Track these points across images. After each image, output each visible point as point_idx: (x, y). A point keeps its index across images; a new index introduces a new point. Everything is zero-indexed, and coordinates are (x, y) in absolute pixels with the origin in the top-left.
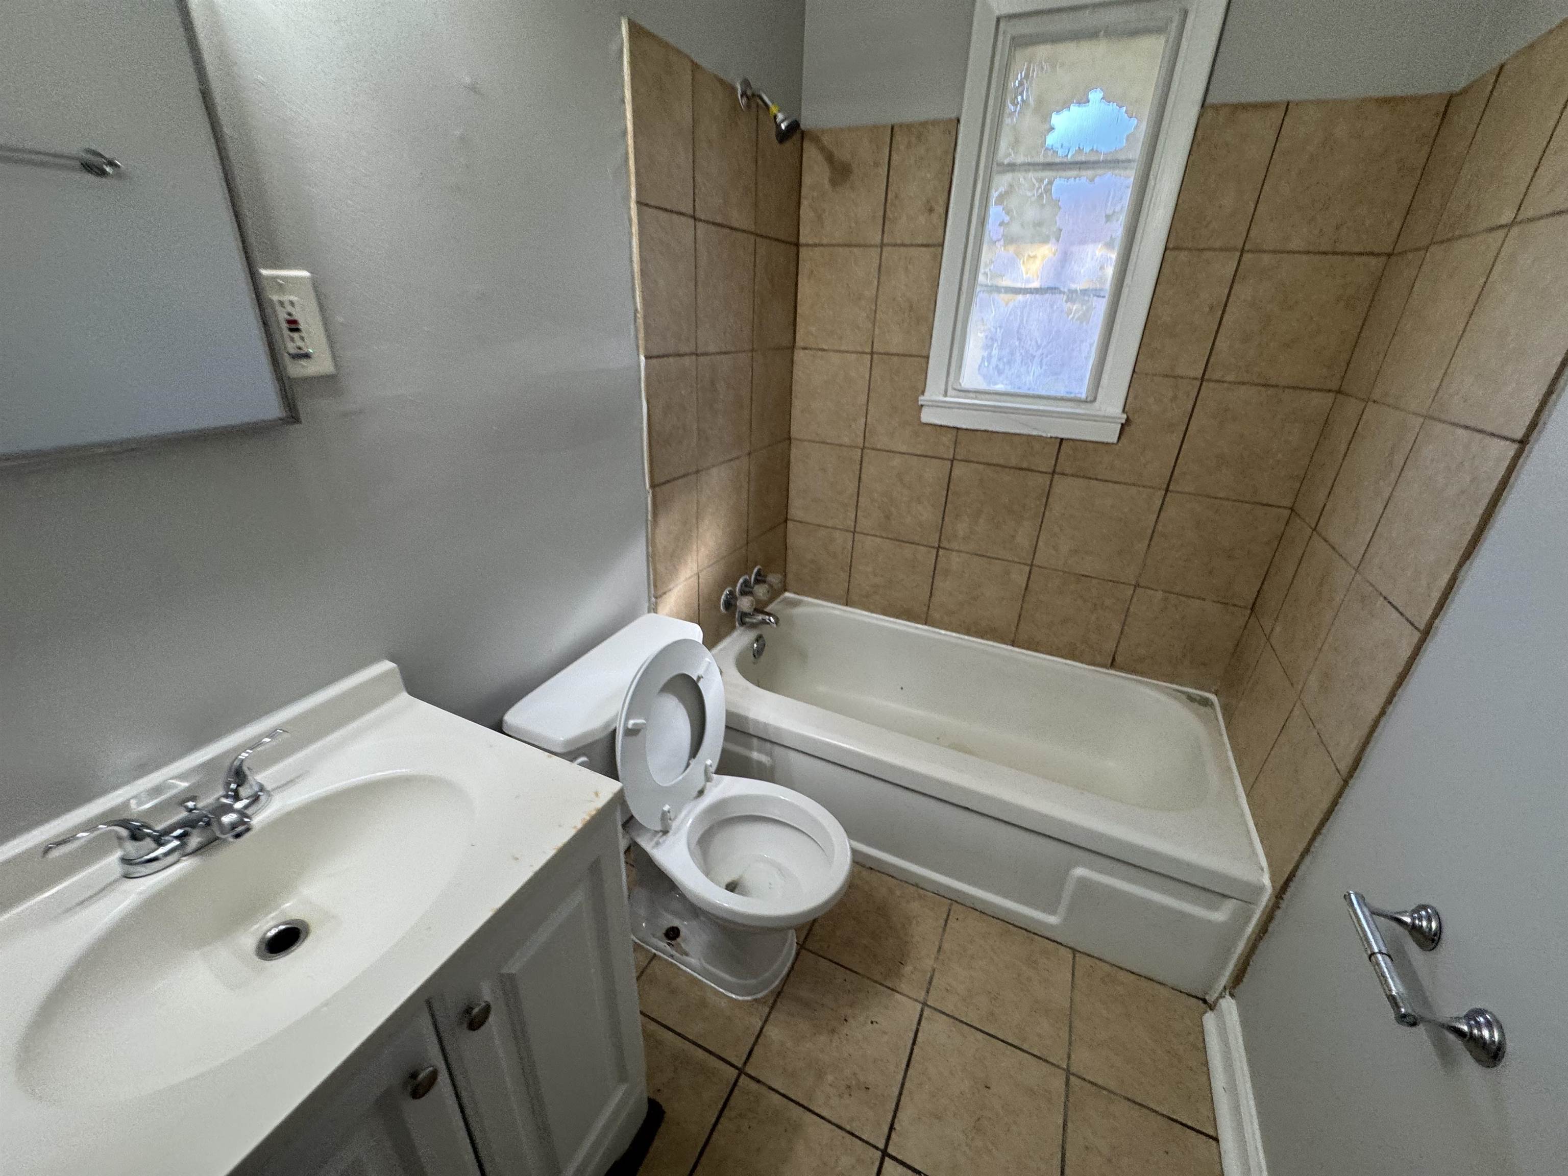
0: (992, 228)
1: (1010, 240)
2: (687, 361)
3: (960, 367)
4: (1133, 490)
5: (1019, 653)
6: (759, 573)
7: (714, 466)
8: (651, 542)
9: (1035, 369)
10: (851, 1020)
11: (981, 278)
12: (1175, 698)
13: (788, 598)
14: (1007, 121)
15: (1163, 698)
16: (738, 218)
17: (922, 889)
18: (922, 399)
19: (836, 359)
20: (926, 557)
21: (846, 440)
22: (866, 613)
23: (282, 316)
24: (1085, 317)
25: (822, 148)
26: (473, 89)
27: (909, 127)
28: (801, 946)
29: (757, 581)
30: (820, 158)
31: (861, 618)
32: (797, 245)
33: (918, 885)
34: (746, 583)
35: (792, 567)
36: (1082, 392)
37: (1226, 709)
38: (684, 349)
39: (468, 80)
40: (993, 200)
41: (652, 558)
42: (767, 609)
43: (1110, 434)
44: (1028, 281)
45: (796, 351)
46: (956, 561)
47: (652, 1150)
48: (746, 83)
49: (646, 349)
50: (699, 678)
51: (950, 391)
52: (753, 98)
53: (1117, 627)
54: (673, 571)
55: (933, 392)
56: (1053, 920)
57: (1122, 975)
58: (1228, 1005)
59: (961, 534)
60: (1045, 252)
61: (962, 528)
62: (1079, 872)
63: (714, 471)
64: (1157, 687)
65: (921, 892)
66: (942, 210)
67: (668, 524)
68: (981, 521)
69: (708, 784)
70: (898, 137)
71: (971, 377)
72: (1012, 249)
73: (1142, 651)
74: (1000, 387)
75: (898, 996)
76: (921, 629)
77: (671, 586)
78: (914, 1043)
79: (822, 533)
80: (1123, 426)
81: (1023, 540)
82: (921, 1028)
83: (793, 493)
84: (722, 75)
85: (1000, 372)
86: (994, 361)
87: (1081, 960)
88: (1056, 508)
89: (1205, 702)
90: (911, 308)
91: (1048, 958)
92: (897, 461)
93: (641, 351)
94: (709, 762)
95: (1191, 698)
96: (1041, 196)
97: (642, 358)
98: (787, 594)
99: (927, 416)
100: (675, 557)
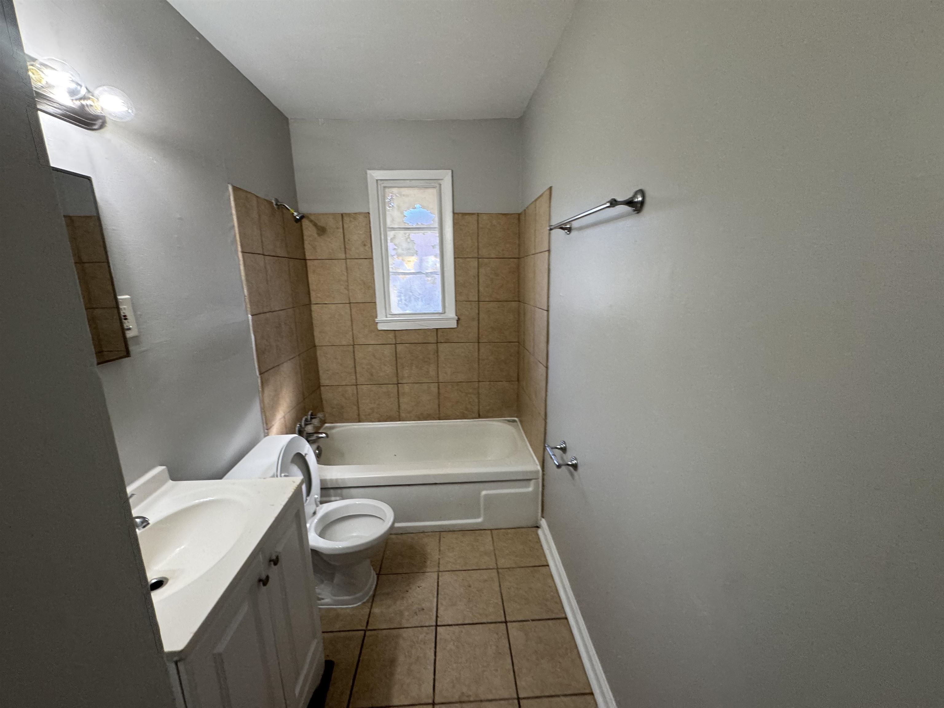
0: (391, 252)
1: (399, 255)
2: (268, 315)
3: (390, 305)
4: (467, 344)
5: (443, 422)
6: (312, 415)
7: (285, 362)
8: (262, 401)
9: (420, 303)
10: (410, 591)
11: (391, 270)
12: (505, 423)
13: (327, 426)
14: (387, 213)
15: (500, 424)
16: (281, 252)
17: (427, 532)
18: (377, 320)
19: (333, 307)
20: (392, 389)
21: (344, 343)
22: (370, 423)
23: (122, 314)
24: (434, 283)
25: (311, 221)
26: (180, 219)
27: (349, 215)
28: (378, 575)
29: (311, 418)
30: (311, 225)
31: (369, 426)
32: (305, 260)
33: (423, 532)
34: (306, 420)
35: (328, 409)
36: (440, 310)
37: (521, 421)
38: (265, 310)
39: (179, 216)
40: (389, 241)
41: (263, 411)
42: (320, 431)
43: (454, 324)
44: (409, 270)
45: (312, 305)
46: (406, 388)
47: (333, 677)
48: (277, 200)
49: (251, 312)
50: (306, 454)
51: (388, 316)
52: (280, 207)
53: (476, 400)
54: (273, 415)
55: (381, 317)
56: (480, 520)
57: (509, 531)
58: (543, 523)
59: (406, 375)
60: (414, 259)
61: (406, 372)
62: (484, 493)
63: (285, 365)
64: (498, 421)
65: (426, 534)
66: (369, 245)
67: (269, 391)
68: (414, 367)
69: (318, 508)
70: (345, 218)
71: (395, 309)
72: (400, 258)
73: (488, 408)
74: (408, 312)
75: (426, 574)
76: (399, 424)
77: (273, 423)
78: (438, 586)
79: (340, 389)
80: (457, 320)
81: (432, 373)
82: (439, 581)
83: (321, 372)
84: (267, 198)
85: (407, 305)
86: (403, 301)
87: (495, 532)
88: (442, 358)
89: (514, 421)
90: (364, 283)
91: (482, 536)
92: (370, 348)
93: (249, 312)
94: (316, 496)
95: (509, 421)
96: (407, 239)
97: (250, 316)
98: (327, 425)
99: (381, 327)
100: (274, 407)
